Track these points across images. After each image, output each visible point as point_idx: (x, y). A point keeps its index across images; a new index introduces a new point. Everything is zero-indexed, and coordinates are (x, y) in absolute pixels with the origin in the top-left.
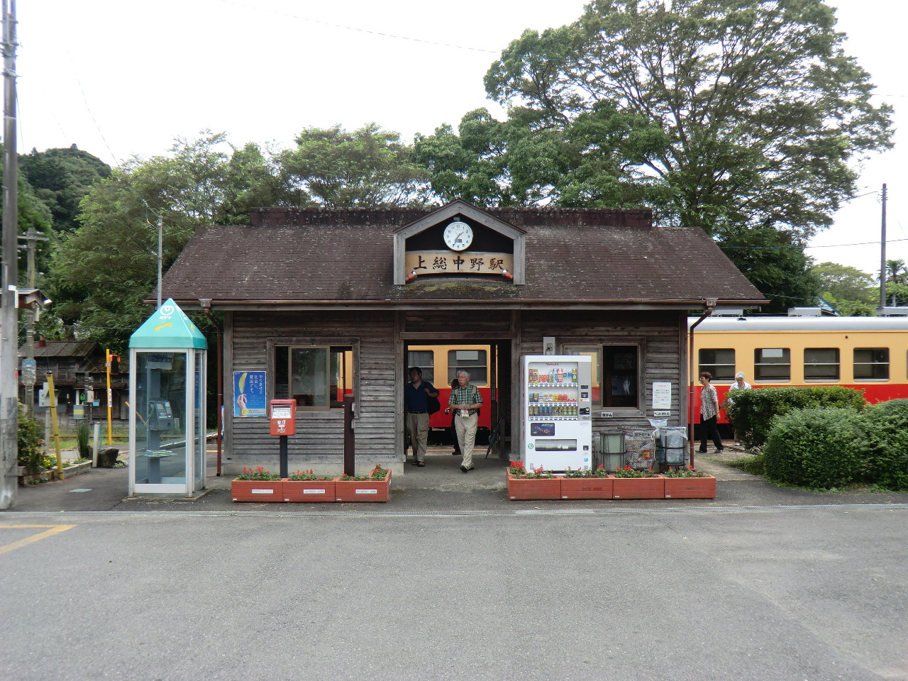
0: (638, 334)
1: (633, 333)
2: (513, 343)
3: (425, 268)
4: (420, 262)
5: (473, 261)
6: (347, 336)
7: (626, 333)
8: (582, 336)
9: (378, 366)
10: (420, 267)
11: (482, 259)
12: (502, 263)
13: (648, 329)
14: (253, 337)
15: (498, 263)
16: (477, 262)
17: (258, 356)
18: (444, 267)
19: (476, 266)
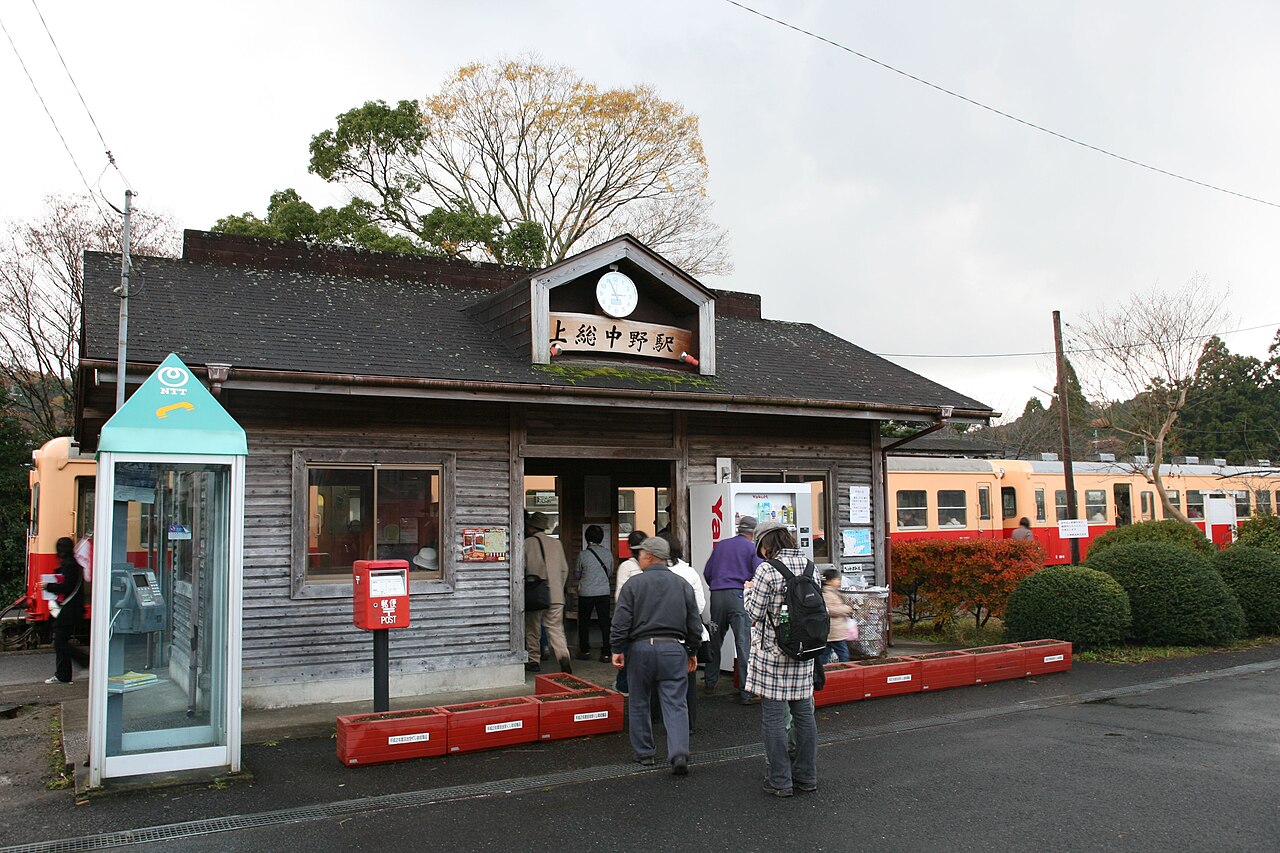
0: (828, 456)
1: (822, 455)
2: (679, 465)
3: (564, 341)
4: (558, 331)
5: (634, 336)
6: (435, 449)
7: (815, 455)
8: (764, 457)
9: (482, 502)
10: (557, 339)
11: (645, 334)
12: (671, 342)
13: (838, 448)
14: (267, 447)
15: (667, 342)
16: (639, 337)
17: (274, 482)
18: (591, 343)
19: (637, 343)
